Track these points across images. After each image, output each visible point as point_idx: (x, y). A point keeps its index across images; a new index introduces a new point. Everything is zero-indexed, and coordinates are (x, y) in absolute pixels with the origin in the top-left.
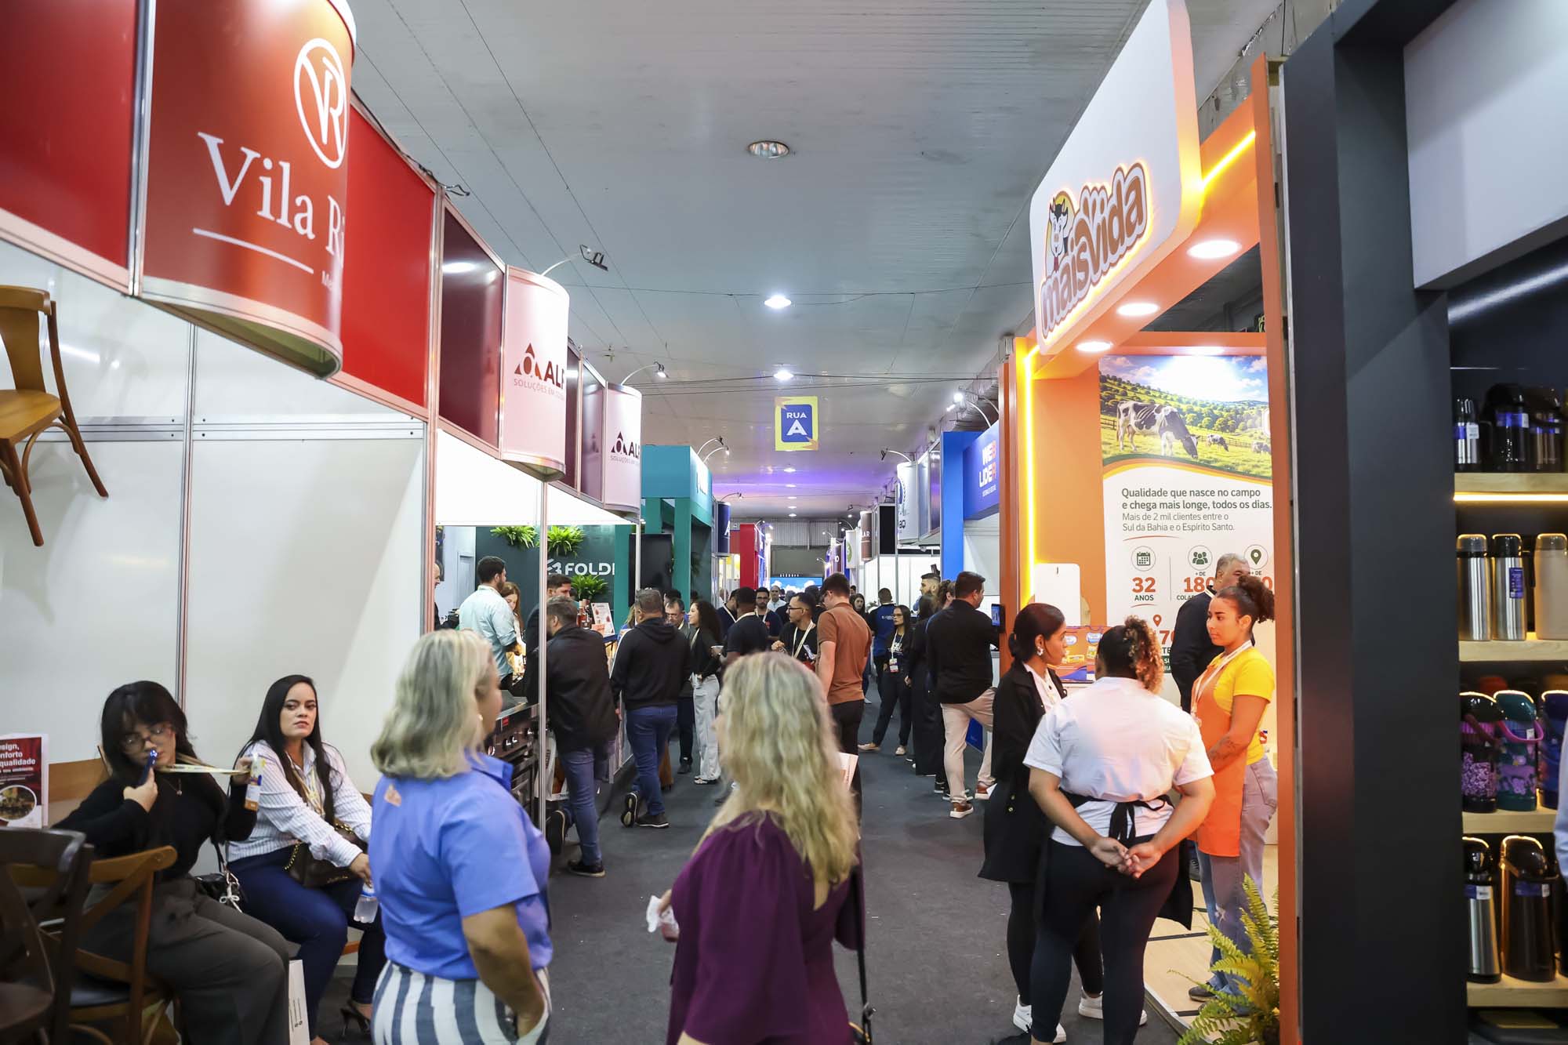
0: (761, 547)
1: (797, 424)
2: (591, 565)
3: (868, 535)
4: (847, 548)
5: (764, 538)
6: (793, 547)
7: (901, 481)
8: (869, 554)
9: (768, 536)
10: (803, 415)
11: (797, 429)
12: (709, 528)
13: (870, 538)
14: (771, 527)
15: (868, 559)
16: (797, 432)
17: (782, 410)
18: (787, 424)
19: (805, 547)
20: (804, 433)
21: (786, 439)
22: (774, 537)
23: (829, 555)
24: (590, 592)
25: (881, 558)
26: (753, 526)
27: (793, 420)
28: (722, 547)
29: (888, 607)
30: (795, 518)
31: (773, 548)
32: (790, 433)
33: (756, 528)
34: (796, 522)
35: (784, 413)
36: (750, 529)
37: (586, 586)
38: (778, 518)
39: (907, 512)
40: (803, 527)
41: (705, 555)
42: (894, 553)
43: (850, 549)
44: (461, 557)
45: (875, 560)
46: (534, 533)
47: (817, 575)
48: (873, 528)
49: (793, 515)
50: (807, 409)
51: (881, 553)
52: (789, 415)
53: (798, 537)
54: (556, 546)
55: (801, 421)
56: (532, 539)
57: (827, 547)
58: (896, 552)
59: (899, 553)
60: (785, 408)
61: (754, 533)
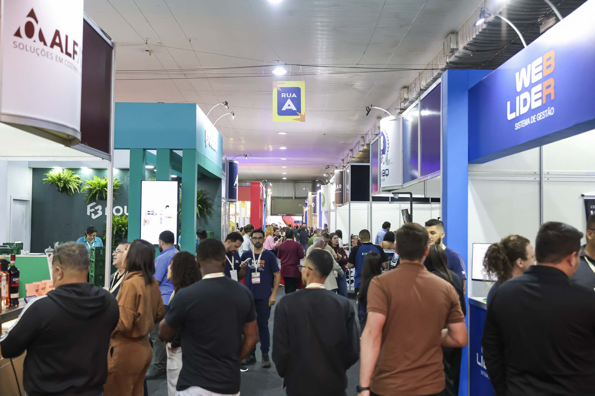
0: (265, 197)
1: (289, 102)
2: (126, 207)
3: (340, 187)
4: (322, 197)
5: (266, 192)
6: (284, 198)
7: (385, 134)
8: (341, 200)
9: (269, 190)
10: (294, 95)
11: (289, 105)
12: (219, 180)
13: (342, 190)
14: (271, 184)
15: (340, 205)
16: (289, 108)
17: (278, 91)
18: (281, 102)
19: (292, 198)
20: (294, 109)
21: (281, 113)
22: (273, 191)
23: (307, 202)
24: (123, 229)
25: (351, 204)
26: (259, 183)
27: (286, 99)
28: (231, 195)
29: (367, 246)
30: (286, 180)
31: (272, 198)
32: (284, 109)
33: (261, 185)
34: (286, 182)
35: (279, 93)
36: (256, 185)
37: (121, 224)
38: (276, 180)
39: (391, 162)
40: (291, 185)
41: (216, 200)
42: (368, 200)
43: (324, 198)
44: (14, 200)
45: (346, 206)
46: (80, 182)
47: (299, 215)
48: (345, 181)
49: (285, 178)
50: (297, 91)
51: (351, 200)
52: (283, 95)
53: (287, 192)
54: (96, 193)
55: (293, 99)
56: (78, 187)
57: (306, 198)
58: (371, 199)
59: (373, 200)
60: (280, 90)
61: (259, 187)
